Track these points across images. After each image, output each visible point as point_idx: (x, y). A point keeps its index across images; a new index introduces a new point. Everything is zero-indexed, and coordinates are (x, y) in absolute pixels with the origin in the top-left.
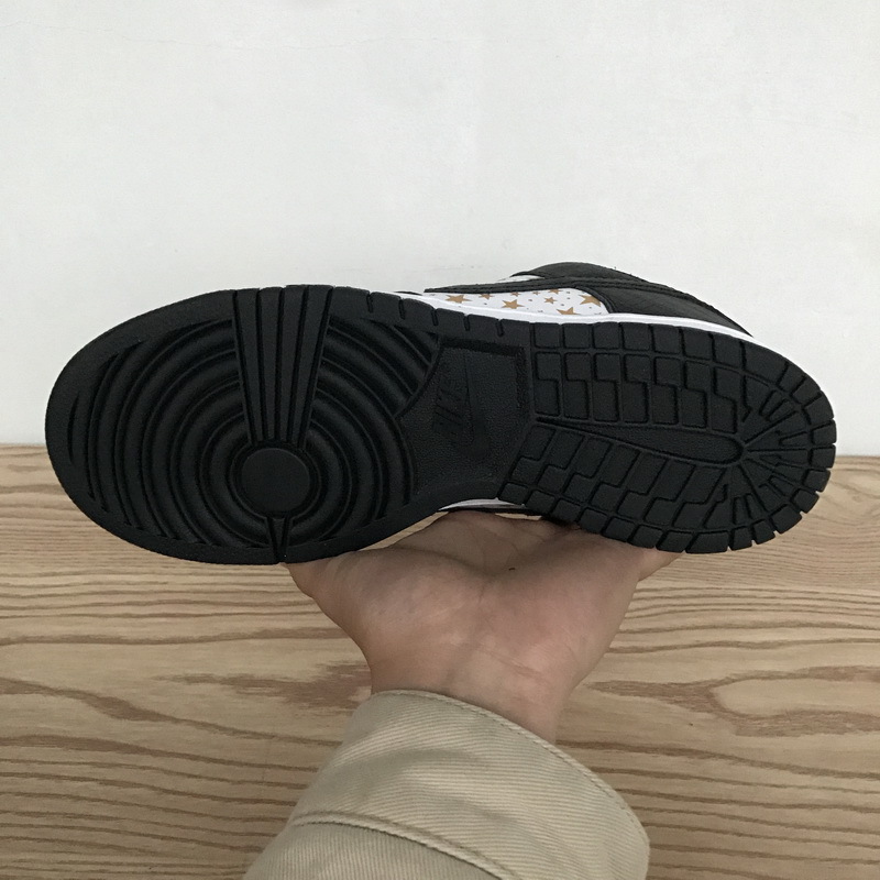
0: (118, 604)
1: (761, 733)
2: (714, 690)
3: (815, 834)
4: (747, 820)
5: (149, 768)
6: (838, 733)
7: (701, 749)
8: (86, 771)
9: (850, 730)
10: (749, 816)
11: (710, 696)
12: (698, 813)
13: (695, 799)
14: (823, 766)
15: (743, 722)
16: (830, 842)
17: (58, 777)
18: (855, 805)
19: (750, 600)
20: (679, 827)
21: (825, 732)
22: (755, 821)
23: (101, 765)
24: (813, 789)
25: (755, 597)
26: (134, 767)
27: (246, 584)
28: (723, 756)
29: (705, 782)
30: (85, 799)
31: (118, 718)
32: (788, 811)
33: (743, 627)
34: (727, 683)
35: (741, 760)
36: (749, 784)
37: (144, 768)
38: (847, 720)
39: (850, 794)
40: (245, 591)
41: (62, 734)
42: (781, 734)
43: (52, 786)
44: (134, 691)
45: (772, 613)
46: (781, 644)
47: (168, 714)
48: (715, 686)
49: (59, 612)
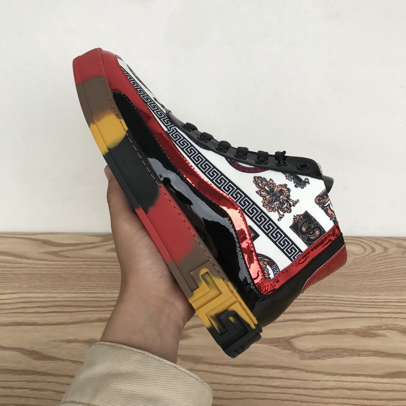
0: (33, 307)
1: (311, 358)
2: (291, 340)
3: (333, 400)
4: (305, 395)
5: (52, 382)
6: (341, 357)
7: (286, 366)
8: (23, 384)
9: (346, 356)
10: (306, 394)
11: (290, 343)
12: (285, 393)
13: (284, 388)
14: (335, 371)
15: (303, 354)
16: (338, 404)
17: (11, 388)
18: (348, 387)
19: (306, 301)
20: (278, 400)
21: (336, 357)
22: (308, 396)
23: (30, 382)
24: (331, 381)
25: (307, 299)
26: (46, 382)
27: (90, 297)
28: (295, 369)
29: (288, 380)
30: (24, 397)
31: (37, 359)
32: (321, 391)
33: (303, 313)
34: (297, 337)
35: (302, 370)
36: (306, 380)
37: (49, 382)
38: (344, 352)
39: (345, 383)
40: (91, 301)
41: (11, 368)
42: (319, 358)
43: (8, 392)
44: (43, 347)
45: (315, 306)
46: (318, 320)
47: (59, 357)
48: (292, 339)
49: (6, 311)
